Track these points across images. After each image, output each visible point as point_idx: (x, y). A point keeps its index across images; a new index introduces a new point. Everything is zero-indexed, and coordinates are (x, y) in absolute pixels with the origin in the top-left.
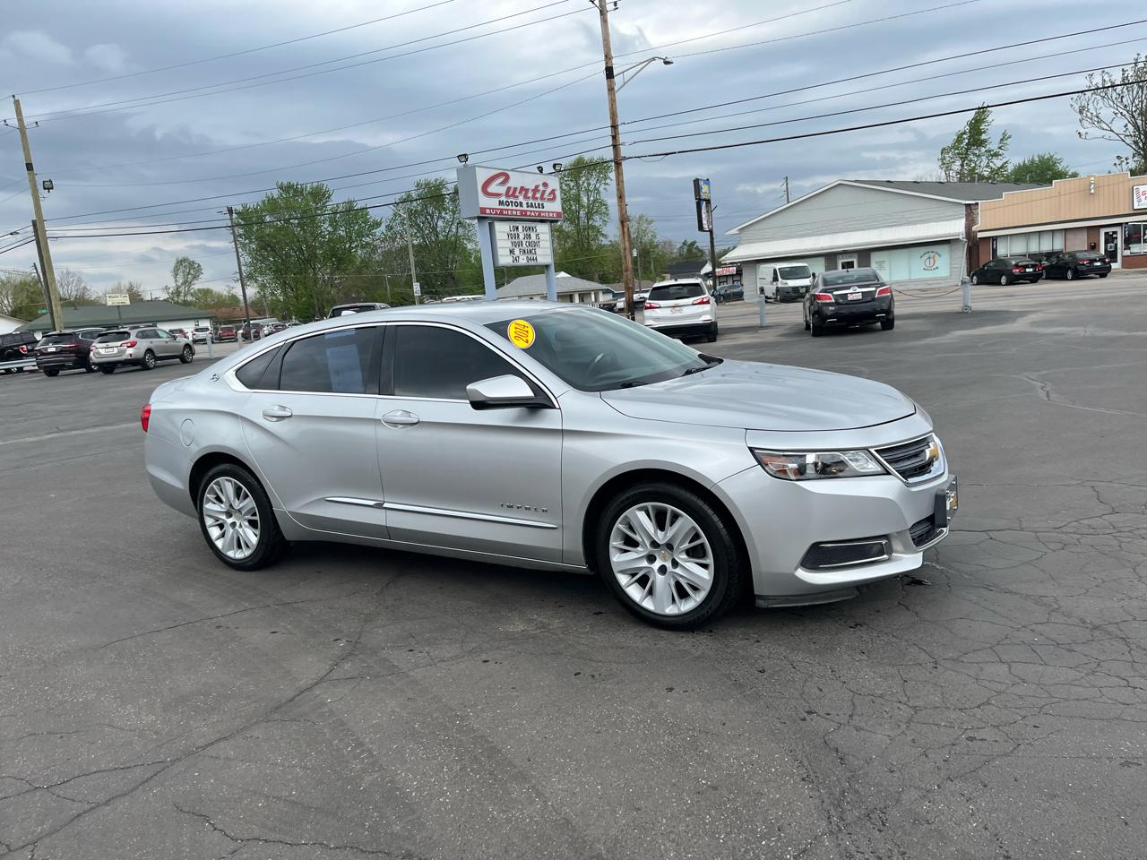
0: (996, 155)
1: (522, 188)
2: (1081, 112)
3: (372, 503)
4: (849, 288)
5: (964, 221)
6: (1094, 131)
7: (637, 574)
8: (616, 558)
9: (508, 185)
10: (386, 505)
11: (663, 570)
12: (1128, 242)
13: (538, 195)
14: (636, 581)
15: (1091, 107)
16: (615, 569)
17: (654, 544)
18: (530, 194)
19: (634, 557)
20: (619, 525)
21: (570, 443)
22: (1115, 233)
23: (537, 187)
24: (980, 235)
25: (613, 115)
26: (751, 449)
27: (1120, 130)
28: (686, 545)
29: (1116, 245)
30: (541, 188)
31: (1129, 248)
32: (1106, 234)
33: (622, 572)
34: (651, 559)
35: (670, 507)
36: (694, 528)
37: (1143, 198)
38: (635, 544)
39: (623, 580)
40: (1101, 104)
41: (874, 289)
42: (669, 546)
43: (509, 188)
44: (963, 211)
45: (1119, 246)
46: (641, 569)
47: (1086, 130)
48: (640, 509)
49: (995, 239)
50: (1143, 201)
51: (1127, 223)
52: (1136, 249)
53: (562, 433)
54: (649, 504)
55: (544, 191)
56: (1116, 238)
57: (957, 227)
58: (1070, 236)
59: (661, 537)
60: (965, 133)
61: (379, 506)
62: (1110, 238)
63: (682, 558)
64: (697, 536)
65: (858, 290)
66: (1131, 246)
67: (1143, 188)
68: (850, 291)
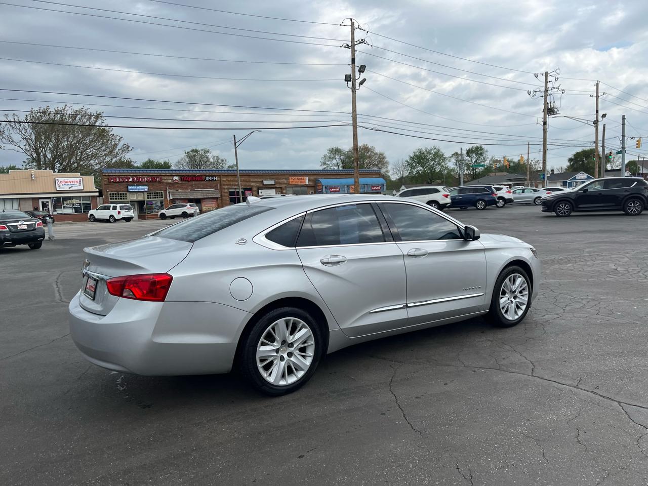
3: (401, 306)
4: (18, 221)
6: (9, 146)
8: (501, 301)
10: (409, 305)
11: (511, 302)
12: (55, 207)
14: (505, 310)
16: (501, 306)
17: (511, 291)
19: (506, 299)
21: (488, 254)
22: (48, 202)
26: (530, 249)
27: (23, 147)
28: (520, 289)
29: (49, 209)
31: (56, 211)
32: (42, 202)
35: (518, 275)
36: (524, 281)
37: (61, 184)
38: (505, 294)
40: (11, 131)
41: (34, 222)
45: (50, 209)
46: (507, 303)
47: (4, 145)
48: (509, 278)
50: (61, 186)
51: (53, 197)
52: (59, 211)
53: (484, 250)
54: (513, 275)
56: (48, 205)
58: (22, 202)
59: (514, 288)
61: (406, 306)
62: (44, 205)
65: (25, 223)
66: (56, 209)
67: (60, 180)
68: (20, 223)
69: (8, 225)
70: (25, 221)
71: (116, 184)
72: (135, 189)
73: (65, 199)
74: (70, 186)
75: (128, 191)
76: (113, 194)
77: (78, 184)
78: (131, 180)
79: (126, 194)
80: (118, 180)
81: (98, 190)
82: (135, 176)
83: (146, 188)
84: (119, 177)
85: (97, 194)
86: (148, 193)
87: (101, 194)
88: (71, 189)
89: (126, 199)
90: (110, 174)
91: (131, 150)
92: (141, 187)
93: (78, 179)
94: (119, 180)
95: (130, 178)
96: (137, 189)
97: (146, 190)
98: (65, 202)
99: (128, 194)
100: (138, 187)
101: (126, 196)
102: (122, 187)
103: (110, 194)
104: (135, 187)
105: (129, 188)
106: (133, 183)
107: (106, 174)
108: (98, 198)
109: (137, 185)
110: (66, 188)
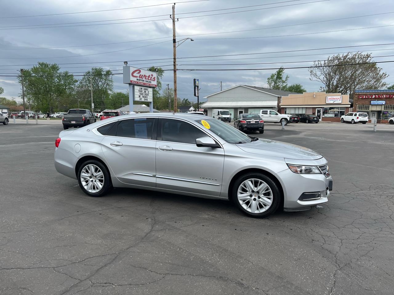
0: (284, 82)
1: (145, 76)
2: (311, 72)
3: (152, 175)
4: (251, 119)
5: (277, 102)
6: (314, 78)
7: (246, 201)
8: (239, 196)
9: (140, 74)
10: (156, 176)
11: (255, 199)
12: (324, 113)
13: (150, 78)
14: (245, 203)
15: (314, 71)
16: (239, 199)
17: (253, 191)
18: (147, 78)
19: (246, 196)
20: (241, 185)
21: (227, 159)
22: (320, 110)
23: (149, 75)
24: (282, 107)
25: (175, 55)
26: (287, 164)
27: (322, 79)
28: (264, 192)
29: (320, 114)
30: (151, 76)
31: (324, 115)
32: (318, 110)
33: (241, 200)
34: (251, 196)
35: (260, 180)
36: (267, 187)
37: (329, 100)
38: (246, 191)
39: (241, 202)
40: (317, 70)
41: (259, 120)
42: (258, 192)
43: (140, 75)
44: (277, 98)
46: (248, 199)
47: (312, 78)
48: (249, 180)
49: (286, 108)
50: (329, 101)
51: (324, 107)
52: (326, 115)
53: (225, 156)
54: (253, 179)
55: (151, 77)
56: (320, 112)
57: (275, 103)
58: (307, 110)
59: (255, 189)
60: (276, 74)
61: (154, 176)
62: (319, 111)
63: (262, 196)
64: (267, 189)
65: (254, 120)
66: (325, 114)
67: (329, 97)
68: (252, 120)
69: (247, 121)
70: (254, 119)
71: (363, 100)
72: (376, 103)
73: (331, 108)
74: (334, 101)
75: (370, 104)
76: (360, 106)
77: (339, 100)
78: (373, 97)
79: (369, 106)
80: (364, 97)
81: (350, 103)
82: (377, 94)
83: (384, 102)
84: (366, 95)
85: (349, 106)
86: (385, 106)
87: (352, 106)
88: (334, 103)
89: (368, 109)
90: (360, 94)
91: (387, 77)
92: (380, 102)
93: (339, 97)
94: (366, 97)
95: (373, 96)
96: (377, 103)
97: (384, 104)
98: (330, 110)
99: (370, 106)
100: (378, 102)
101: (369, 108)
102: (367, 102)
103: (358, 106)
104: (376, 102)
105: (372, 102)
106: (375, 99)
107: (357, 94)
108: (350, 108)
109: (378, 101)
110: (332, 102)
